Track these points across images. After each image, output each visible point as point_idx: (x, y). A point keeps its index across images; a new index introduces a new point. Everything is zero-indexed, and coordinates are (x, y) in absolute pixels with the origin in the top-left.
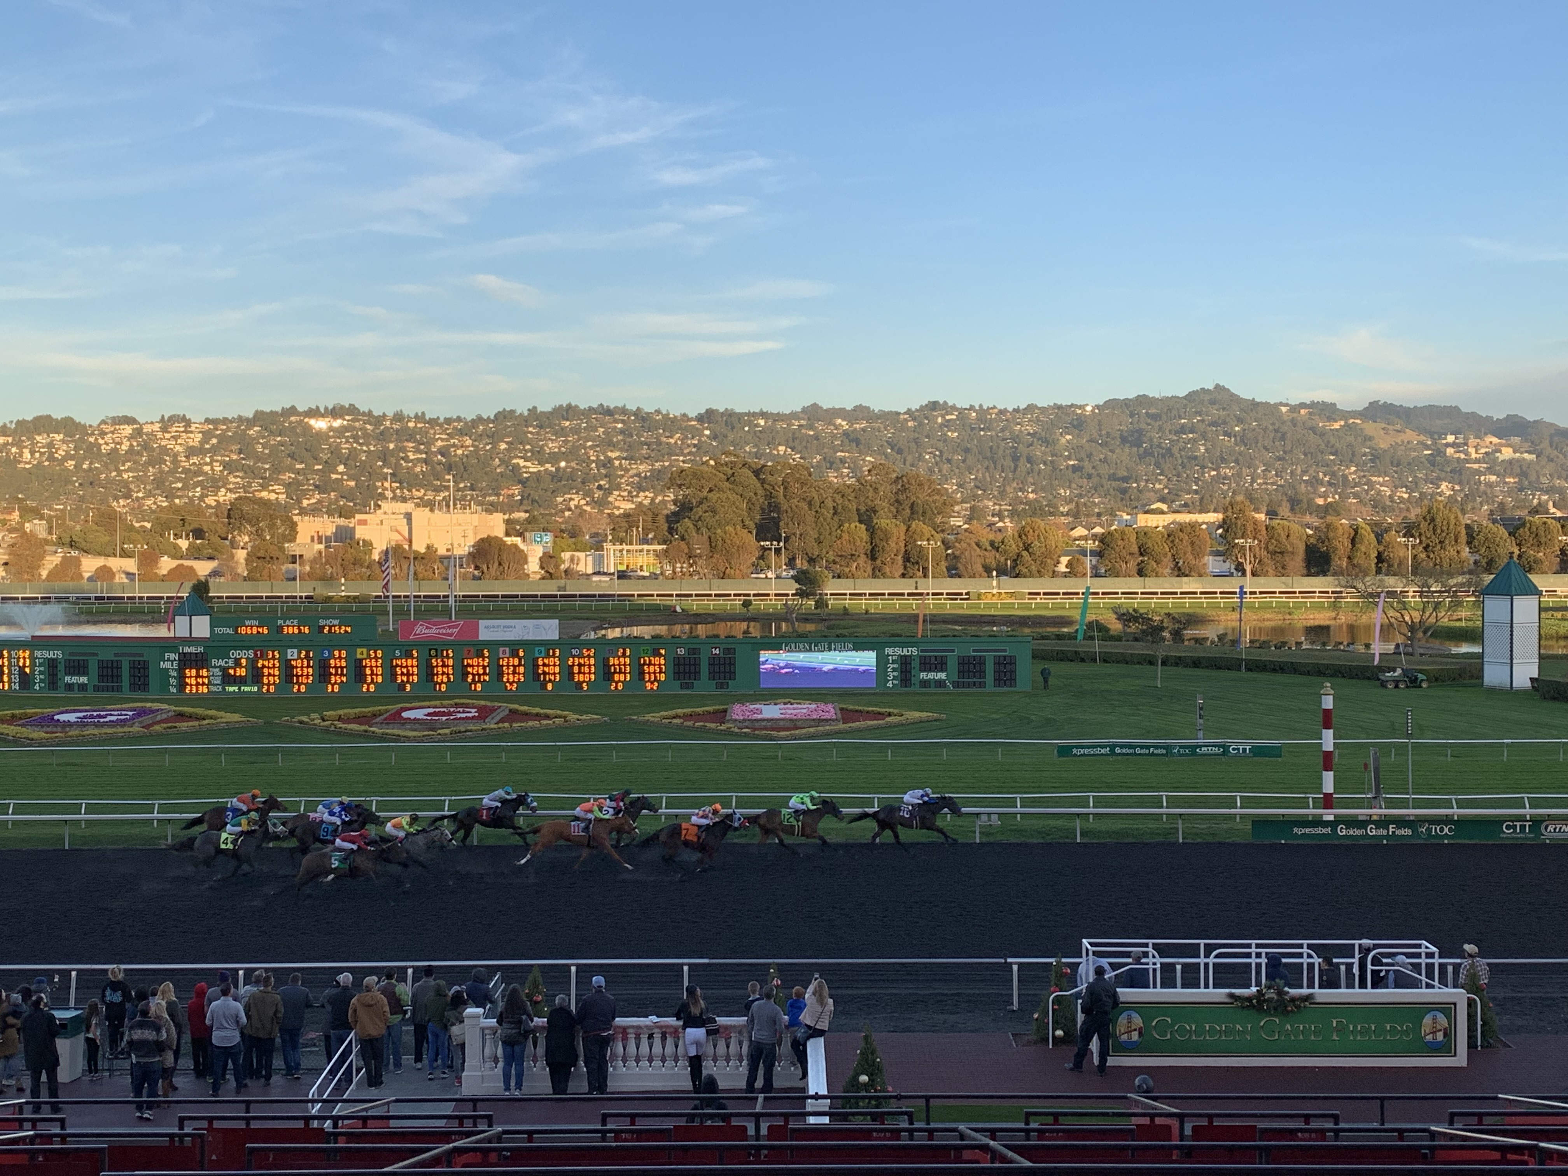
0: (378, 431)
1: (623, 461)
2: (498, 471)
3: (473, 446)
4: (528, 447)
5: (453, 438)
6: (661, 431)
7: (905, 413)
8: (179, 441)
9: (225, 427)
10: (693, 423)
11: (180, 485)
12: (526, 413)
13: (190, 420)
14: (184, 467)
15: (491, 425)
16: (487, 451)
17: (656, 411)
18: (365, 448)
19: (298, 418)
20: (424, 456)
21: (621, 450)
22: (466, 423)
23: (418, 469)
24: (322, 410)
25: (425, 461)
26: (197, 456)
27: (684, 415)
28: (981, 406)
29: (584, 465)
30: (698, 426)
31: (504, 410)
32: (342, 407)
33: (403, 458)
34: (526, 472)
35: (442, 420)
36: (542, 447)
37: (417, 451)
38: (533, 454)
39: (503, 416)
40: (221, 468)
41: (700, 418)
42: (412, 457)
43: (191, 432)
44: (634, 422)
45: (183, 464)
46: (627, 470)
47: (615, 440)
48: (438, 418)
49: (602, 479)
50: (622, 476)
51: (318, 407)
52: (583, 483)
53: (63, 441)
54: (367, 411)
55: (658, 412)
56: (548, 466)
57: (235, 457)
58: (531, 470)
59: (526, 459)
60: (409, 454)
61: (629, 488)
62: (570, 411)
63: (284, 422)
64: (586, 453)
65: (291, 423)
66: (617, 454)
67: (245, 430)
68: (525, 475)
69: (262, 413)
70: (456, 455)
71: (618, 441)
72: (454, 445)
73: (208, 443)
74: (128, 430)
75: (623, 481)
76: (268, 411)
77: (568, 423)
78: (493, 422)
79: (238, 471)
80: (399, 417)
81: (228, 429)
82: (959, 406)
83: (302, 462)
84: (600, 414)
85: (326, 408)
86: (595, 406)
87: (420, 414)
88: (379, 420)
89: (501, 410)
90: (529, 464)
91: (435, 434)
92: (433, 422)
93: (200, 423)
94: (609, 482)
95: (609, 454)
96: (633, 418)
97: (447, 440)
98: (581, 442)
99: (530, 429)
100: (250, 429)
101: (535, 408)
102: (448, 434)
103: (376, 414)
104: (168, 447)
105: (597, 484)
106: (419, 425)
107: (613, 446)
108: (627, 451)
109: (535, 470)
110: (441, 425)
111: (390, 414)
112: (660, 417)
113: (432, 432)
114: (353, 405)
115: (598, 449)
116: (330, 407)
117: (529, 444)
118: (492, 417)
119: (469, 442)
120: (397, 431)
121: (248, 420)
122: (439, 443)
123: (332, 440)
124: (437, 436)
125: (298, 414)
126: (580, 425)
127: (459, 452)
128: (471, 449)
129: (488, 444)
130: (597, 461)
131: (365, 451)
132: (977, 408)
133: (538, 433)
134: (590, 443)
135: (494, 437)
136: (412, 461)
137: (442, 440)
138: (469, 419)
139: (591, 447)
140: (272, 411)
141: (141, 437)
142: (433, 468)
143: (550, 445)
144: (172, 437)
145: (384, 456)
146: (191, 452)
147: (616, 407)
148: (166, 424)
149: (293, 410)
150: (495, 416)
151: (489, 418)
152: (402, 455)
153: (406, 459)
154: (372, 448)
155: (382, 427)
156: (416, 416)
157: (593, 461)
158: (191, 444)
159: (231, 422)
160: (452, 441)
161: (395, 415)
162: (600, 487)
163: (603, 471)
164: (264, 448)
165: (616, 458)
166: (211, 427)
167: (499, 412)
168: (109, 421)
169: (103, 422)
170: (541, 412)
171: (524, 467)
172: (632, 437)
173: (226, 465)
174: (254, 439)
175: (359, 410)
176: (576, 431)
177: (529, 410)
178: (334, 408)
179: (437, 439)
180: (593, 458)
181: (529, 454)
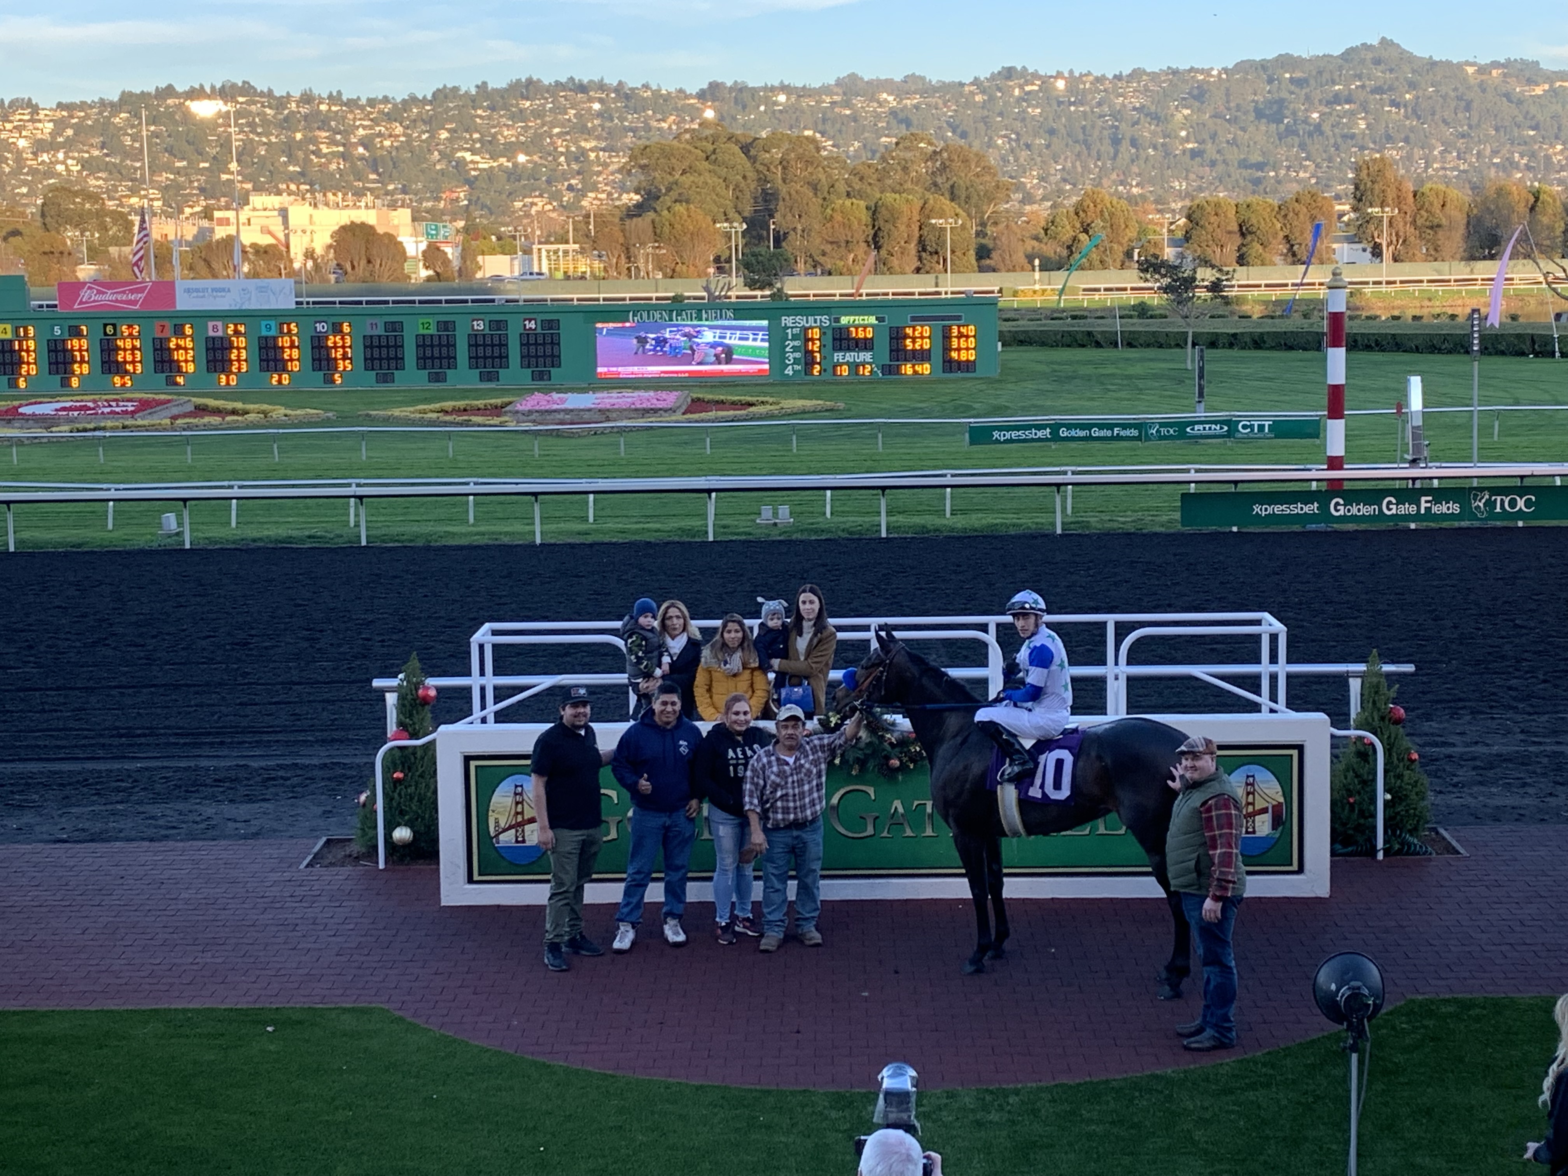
0: (281, 117)
1: (601, 153)
2: (438, 167)
3: (404, 135)
4: (476, 136)
5: (378, 125)
6: (650, 112)
7: (972, 84)
8: (24, 133)
9: (82, 114)
10: (692, 101)
11: (24, 190)
12: (473, 91)
13: (37, 105)
14: (30, 167)
15: (428, 108)
16: (421, 141)
17: (643, 86)
18: (264, 140)
19: (177, 101)
20: (341, 149)
21: (598, 138)
22: (395, 105)
23: (333, 167)
24: (208, 90)
25: (344, 156)
26: (48, 152)
27: (681, 91)
28: (1071, 72)
29: (550, 158)
30: (699, 105)
31: (445, 86)
32: (234, 86)
33: (313, 152)
34: (475, 169)
35: (363, 101)
36: (494, 136)
37: (333, 142)
38: (483, 145)
39: (442, 95)
40: (79, 168)
41: (702, 95)
42: (325, 149)
43: (40, 121)
44: (615, 101)
45: (29, 163)
46: (606, 165)
47: (590, 125)
48: (359, 98)
49: (573, 178)
50: (599, 173)
51: (202, 86)
52: (549, 182)
54: (266, 90)
55: (646, 87)
56: (503, 160)
57: (96, 153)
58: (481, 166)
59: (474, 152)
60: (322, 146)
61: (608, 188)
62: (531, 87)
63: (159, 106)
64: (552, 143)
65: (168, 107)
66: (593, 144)
67: (109, 118)
68: (473, 173)
69: (131, 94)
70: (382, 147)
71: (594, 128)
72: (380, 135)
73: (61, 135)
75: (600, 179)
76: (138, 92)
77: (528, 104)
78: (430, 103)
79: (100, 171)
80: (307, 98)
81: (87, 117)
82: (1042, 73)
83: (183, 159)
84: (570, 90)
85: (213, 88)
86: (563, 80)
87: (335, 94)
88: (281, 103)
89: (441, 87)
90: (477, 158)
91: (355, 119)
92: (352, 104)
93: (50, 110)
94: (583, 181)
95: (583, 144)
96: (613, 95)
97: (371, 128)
98: (545, 128)
99: (479, 112)
100: (115, 116)
101: (485, 84)
102: (372, 120)
103: (277, 94)
104: (11, 140)
105: (566, 184)
106: (334, 108)
107: (588, 133)
108: (606, 139)
109: (486, 166)
110: (362, 108)
111: (296, 94)
112: (649, 93)
113: (350, 116)
114: (248, 83)
115: (568, 137)
116: (218, 86)
117: (477, 131)
118: (429, 97)
119: (399, 130)
120: (306, 117)
121: (112, 105)
122: (361, 132)
123: (221, 129)
124: (358, 123)
125: (177, 95)
126: (543, 105)
127: (387, 143)
128: (403, 139)
129: (424, 132)
130: (567, 154)
131: (265, 144)
132: (1066, 75)
133: (489, 118)
134: (556, 130)
135: (432, 123)
136: (325, 155)
137: (364, 127)
138: (399, 100)
139: (559, 135)
140: (142, 92)
142: (353, 165)
143: (506, 133)
144: (15, 128)
145: (289, 149)
146: (40, 146)
147: (591, 81)
149: (169, 91)
150: (434, 94)
151: (425, 97)
152: (312, 148)
153: (318, 153)
154: (273, 139)
155: (286, 112)
156: (330, 97)
157: (562, 154)
158: (40, 136)
159: (91, 107)
160: (377, 129)
161: (302, 95)
162: (570, 188)
163: (575, 167)
164: (134, 140)
165: (592, 150)
166: (65, 113)
167: (438, 90)
170: (493, 89)
171: (472, 162)
172: (612, 121)
173: (85, 164)
174: (121, 129)
175: (255, 90)
176: (538, 114)
177: (477, 86)
178: (223, 86)
179: (358, 127)
180: (561, 149)
181: (478, 145)
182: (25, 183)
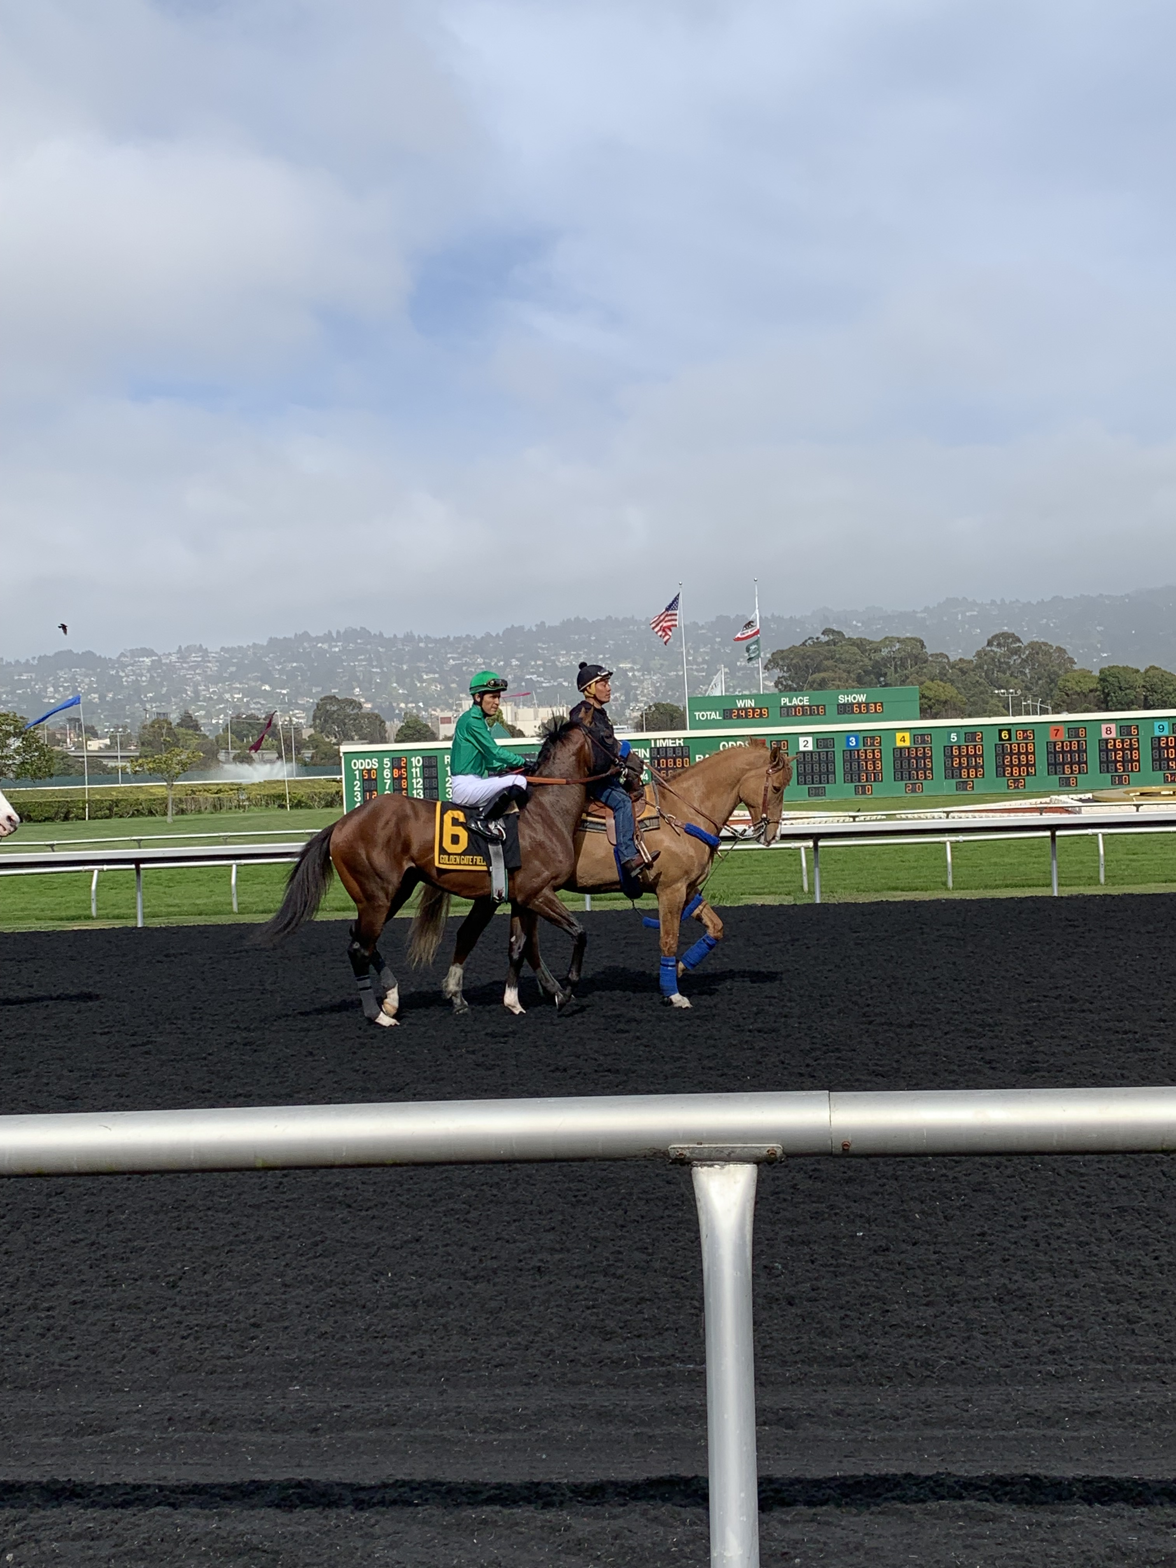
0: (390, 653)
5: (464, 657)
7: (922, 612)
8: (198, 671)
9: (241, 655)
10: (703, 631)
12: (534, 629)
13: (206, 650)
15: (501, 642)
19: (311, 644)
22: (476, 641)
24: (334, 635)
26: (216, 684)
30: (710, 634)
32: (354, 631)
35: (452, 639)
41: (712, 626)
48: (449, 637)
51: (330, 632)
53: (85, 675)
54: (378, 634)
60: (423, 674)
62: (578, 625)
63: (298, 647)
65: (305, 648)
67: (261, 658)
69: (276, 640)
72: (466, 664)
74: (148, 661)
78: (503, 639)
80: (409, 638)
81: (244, 657)
84: (609, 626)
86: (603, 618)
87: (430, 635)
88: (391, 642)
89: (510, 627)
91: (447, 653)
92: (444, 642)
93: (216, 653)
97: (458, 659)
99: (540, 644)
100: (265, 657)
101: (543, 623)
102: (459, 653)
103: (386, 636)
104: (188, 676)
106: (430, 646)
110: (452, 644)
111: (400, 636)
113: (443, 651)
114: (365, 629)
116: (342, 631)
117: (540, 659)
118: (501, 635)
120: (409, 652)
121: (263, 647)
123: (346, 663)
124: (449, 656)
125: (311, 639)
132: (999, 602)
135: (505, 654)
136: (426, 681)
137: (454, 659)
138: (478, 637)
140: (285, 638)
141: (161, 668)
143: (562, 660)
144: (190, 667)
145: (398, 676)
146: (210, 680)
147: (625, 619)
148: (183, 654)
149: (306, 636)
150: (505, 633)
151: (498, 635)
152: (415, 675)
155: (394, 649)
156: (426, 637)
158: (209, 673)
159: (247, 650)
161: (405, 636)
164: (280, 675)
166: (227, 655)
167: (508, 629)
168: (128, 654)
169: (123, 655)
170: (550, 627)
174: (271, 665)
175: (370, 633)
177: (537, 625)
181: (541, 670)
182: (201, 708)
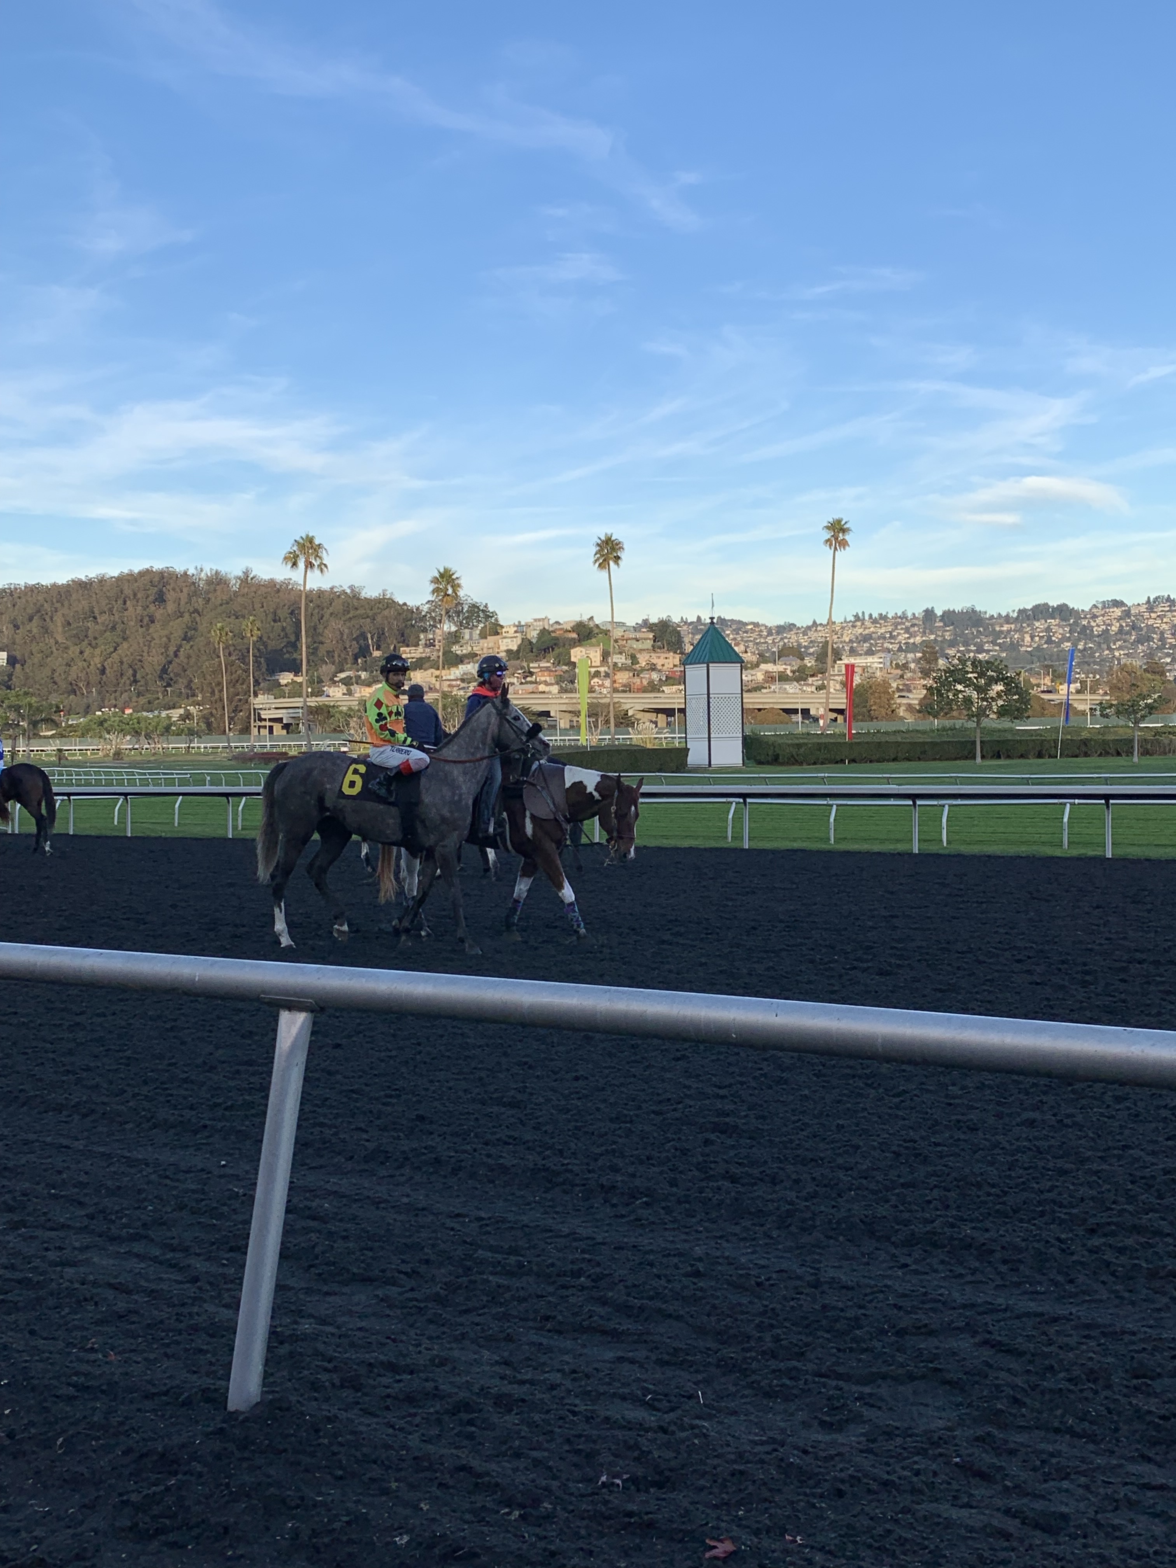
53: (1058, 625)
74: (1118, 612)
141: (1129, 617)
148: (1151, 605)
168: (1100, 606)
169: (1095, 606)
